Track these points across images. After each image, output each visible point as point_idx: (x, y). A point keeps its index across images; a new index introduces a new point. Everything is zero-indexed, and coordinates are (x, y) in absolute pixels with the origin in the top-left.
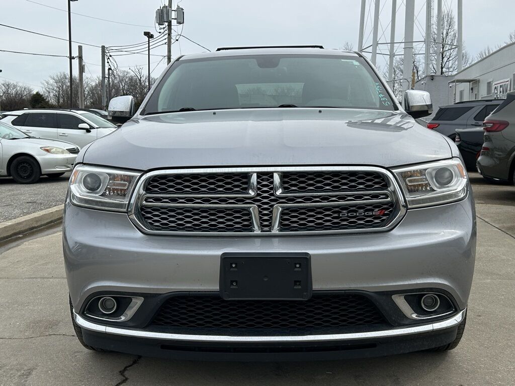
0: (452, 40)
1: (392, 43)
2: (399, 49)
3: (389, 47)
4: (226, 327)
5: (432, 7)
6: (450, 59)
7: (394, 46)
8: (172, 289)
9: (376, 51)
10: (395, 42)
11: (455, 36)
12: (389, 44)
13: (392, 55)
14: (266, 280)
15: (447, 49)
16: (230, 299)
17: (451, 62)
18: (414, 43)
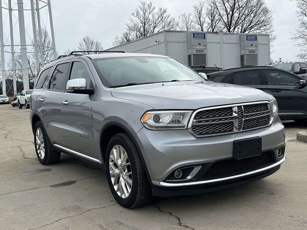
0: (48, 45)
1: (12, 45)
2: (18, 49)
3: (11, 48)
4: (230, 173)
5: (36, 25)
6: (48, 56)
7: (13, 47)
8: (215, 159)
9: (3, 50)
10: (14, 45)
11: (50, 43)
12: (11, 46)
13: (13, 53)
14: (249, 149)
15: (45, 50)
16: (239, 159)
17: (48, 57)
18: (26, 46)
